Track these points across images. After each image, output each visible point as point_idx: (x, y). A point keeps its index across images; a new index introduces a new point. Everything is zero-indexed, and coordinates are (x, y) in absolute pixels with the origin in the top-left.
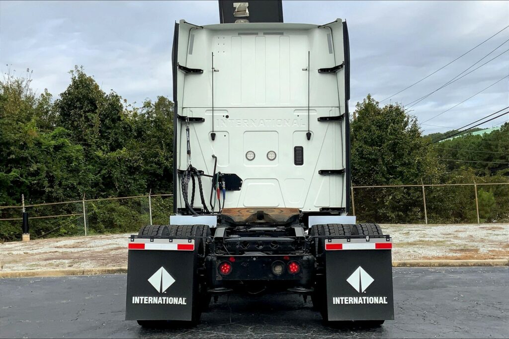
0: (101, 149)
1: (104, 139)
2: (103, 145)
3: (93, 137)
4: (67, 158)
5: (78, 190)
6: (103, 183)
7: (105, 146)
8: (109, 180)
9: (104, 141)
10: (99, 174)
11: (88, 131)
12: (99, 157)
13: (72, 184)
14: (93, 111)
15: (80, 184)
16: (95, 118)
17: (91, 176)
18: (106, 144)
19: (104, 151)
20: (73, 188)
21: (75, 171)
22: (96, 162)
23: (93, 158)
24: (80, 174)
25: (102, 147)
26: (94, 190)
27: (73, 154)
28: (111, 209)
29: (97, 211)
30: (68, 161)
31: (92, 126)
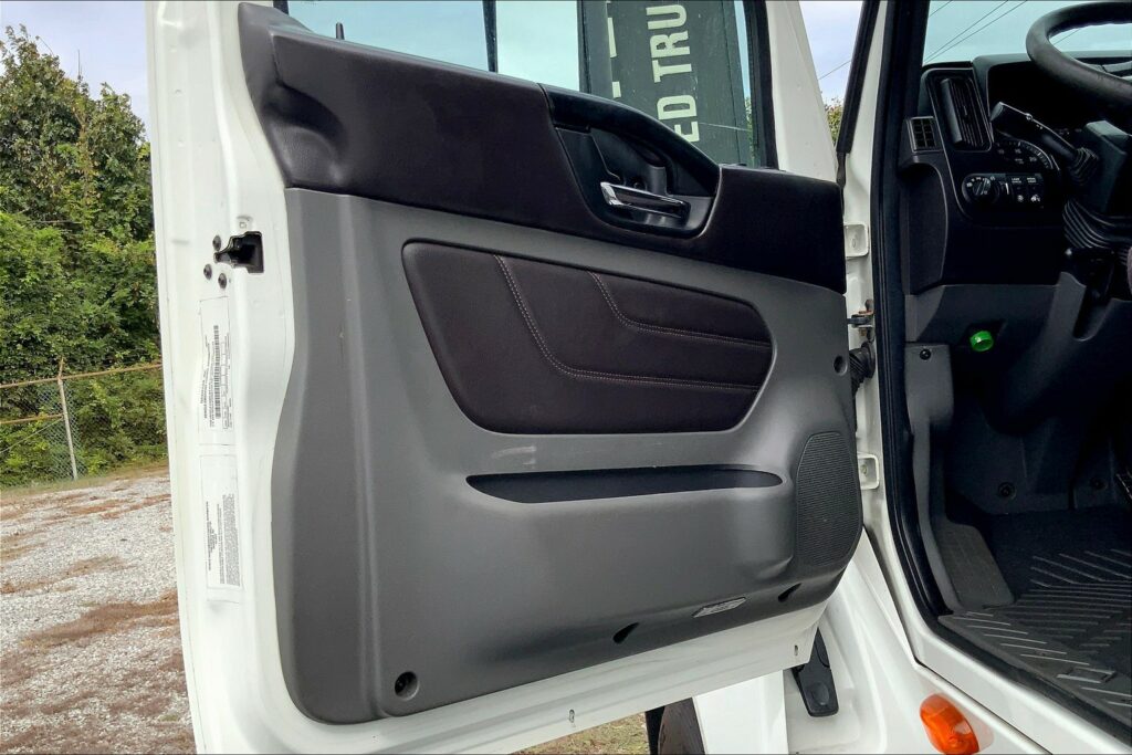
0: (108, 234)
1: (115, 210)
2: (115, 224)
3: (83, 207)
4: (9, 263)
5: (49, 347)
6: (124, 326)
7: (119, 227)
8: (138, 313)
9: (113, 214)
10: (108, 302)
11: (66, 190)
12: (103, 257)
13: (29, 333)
14: (73, 139)
15: (52, 330)
16: (79, 155)
17: (89, 308)
18: (122, 222)
19: (115, 239)
20: (31, 343)
21: (36, 296)
22: (98, 270)
23: (87, 262)
24: (52, 303)
25: (111, 230)
26: (100, 344)
27: (25, 252)
28: (149, 392)
29: (103, 401)
30: (10, 271)
31: (76, 177)
